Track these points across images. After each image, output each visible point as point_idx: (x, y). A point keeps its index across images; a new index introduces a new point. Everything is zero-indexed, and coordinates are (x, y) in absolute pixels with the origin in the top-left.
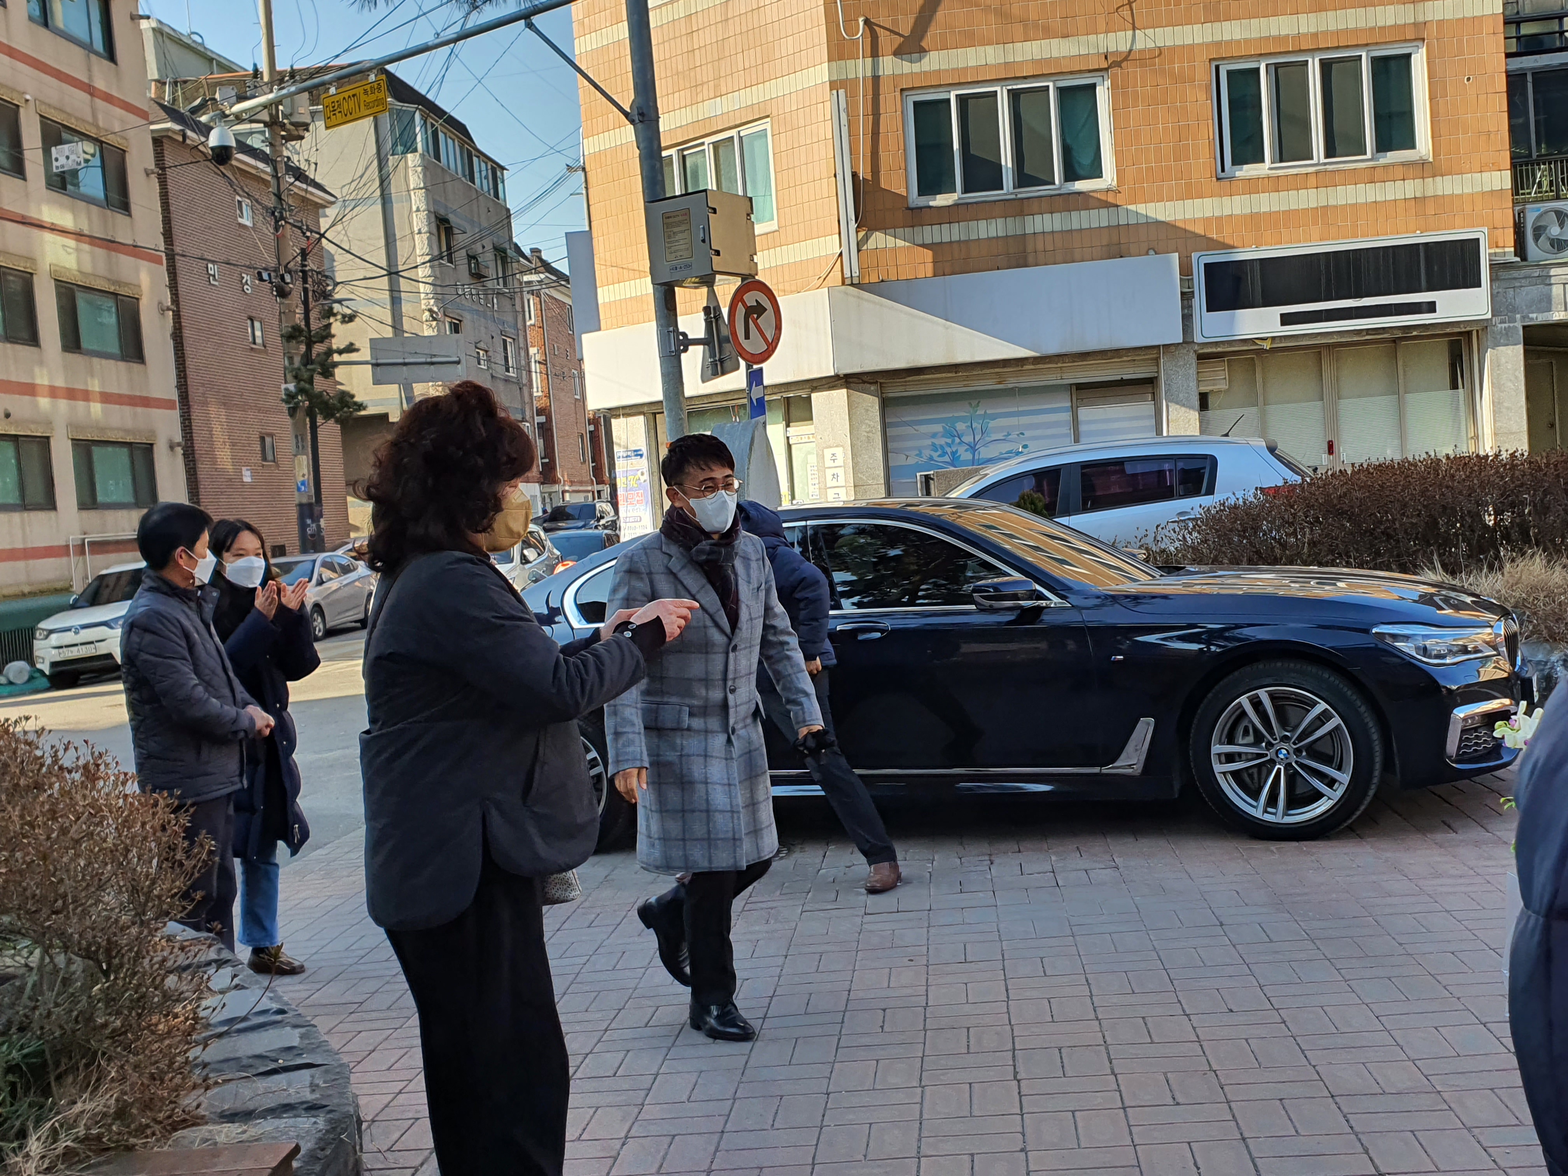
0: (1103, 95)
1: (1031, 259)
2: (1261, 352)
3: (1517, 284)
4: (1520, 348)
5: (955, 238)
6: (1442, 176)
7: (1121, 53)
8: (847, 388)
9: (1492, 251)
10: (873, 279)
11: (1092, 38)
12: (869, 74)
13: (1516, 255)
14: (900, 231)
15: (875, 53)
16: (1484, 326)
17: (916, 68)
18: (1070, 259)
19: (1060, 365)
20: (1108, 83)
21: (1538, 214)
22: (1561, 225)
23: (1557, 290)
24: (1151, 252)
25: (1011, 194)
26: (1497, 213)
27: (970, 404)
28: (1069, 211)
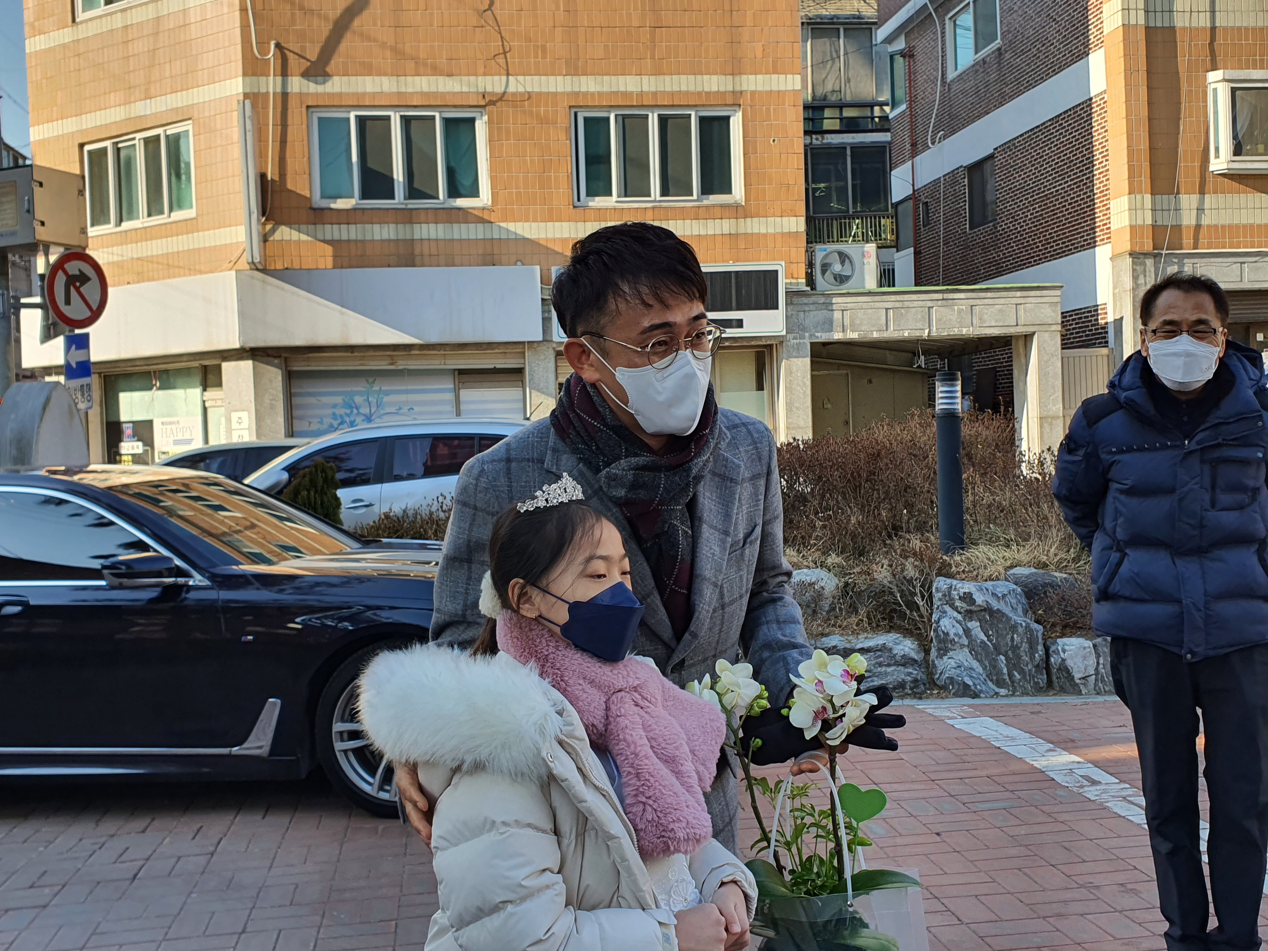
0: (481, 128)
1: (418, 260)
3: (807, 309)
4: (808, 360)
5: (353, 237)
6: (752, 217)
7: (497, 94)
8: (253, 359)
9: (788, 281)
10: (279, 266)
11: (472, 78)
12: (279, 90)
13: (807, 285)
14: (304, 227)
15: (284, 73)
16: (781, 341)
17: (320, 89)
18: (450, 263)
20: (486, 118)
21: (825, 253)
22: (843, 263)
23: (837, 315)
24: (519, 263)
25: (402, 204)
26: (793, 250)
27: (367, 381)
28: (451, 223)
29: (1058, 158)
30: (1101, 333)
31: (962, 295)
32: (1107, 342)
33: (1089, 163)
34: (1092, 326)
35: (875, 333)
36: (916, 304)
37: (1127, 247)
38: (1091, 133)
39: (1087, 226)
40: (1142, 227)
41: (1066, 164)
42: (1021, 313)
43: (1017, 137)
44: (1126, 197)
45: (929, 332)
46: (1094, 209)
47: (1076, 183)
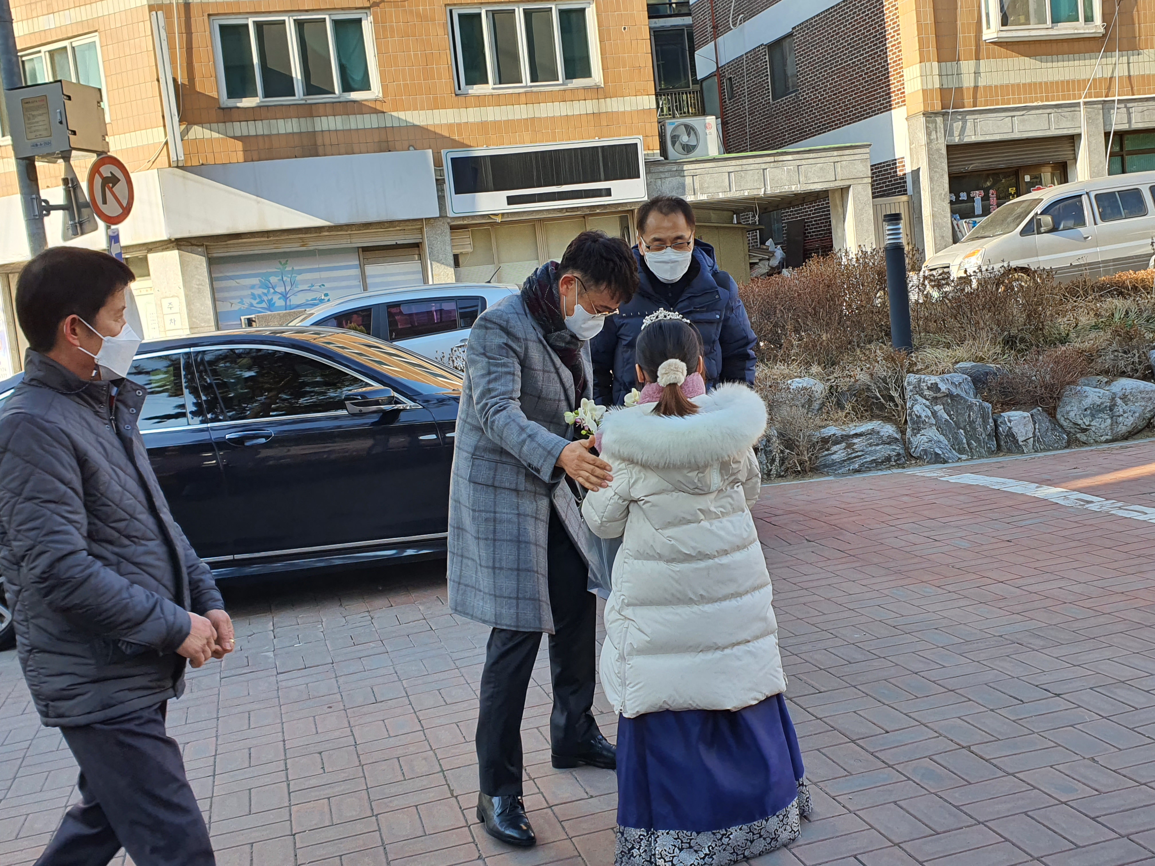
0: (367, 27)
1: (321, 150)
2: (494, 224)
3: (663, 176)
5: (260, 132)
6: (611, 97)
8: (179, 249)
9: (646, 152)
10: (195, 163)
12: (181, 1)
13: (661, 155)
14: (214, 126)
18: (350, 151)
19: (349, 232)
20: (371, 18)
21: (673, 126)
22: (689, 134)
23: (688, 180)
24: (411, 148)
25: (302, 100)
26: (648, 125)
27: (280, 262)
28: (348, 115)
29: (853, 34)
30: (900, 183)
31: (789, 157)
32: (906, 190)
33: (882, 38)
34: (891, 177)
35: (720, 194)
36: (752, 167)
37: (921, 108)
38: (883, 11)
39: (883, 92)
40: (932, 90)
41: (861, 39)
42: (839, 170)
43: (814, 17)
44: (918, 65)
45: (765, 191)
46: (888, 77)
47: (871, 55)
